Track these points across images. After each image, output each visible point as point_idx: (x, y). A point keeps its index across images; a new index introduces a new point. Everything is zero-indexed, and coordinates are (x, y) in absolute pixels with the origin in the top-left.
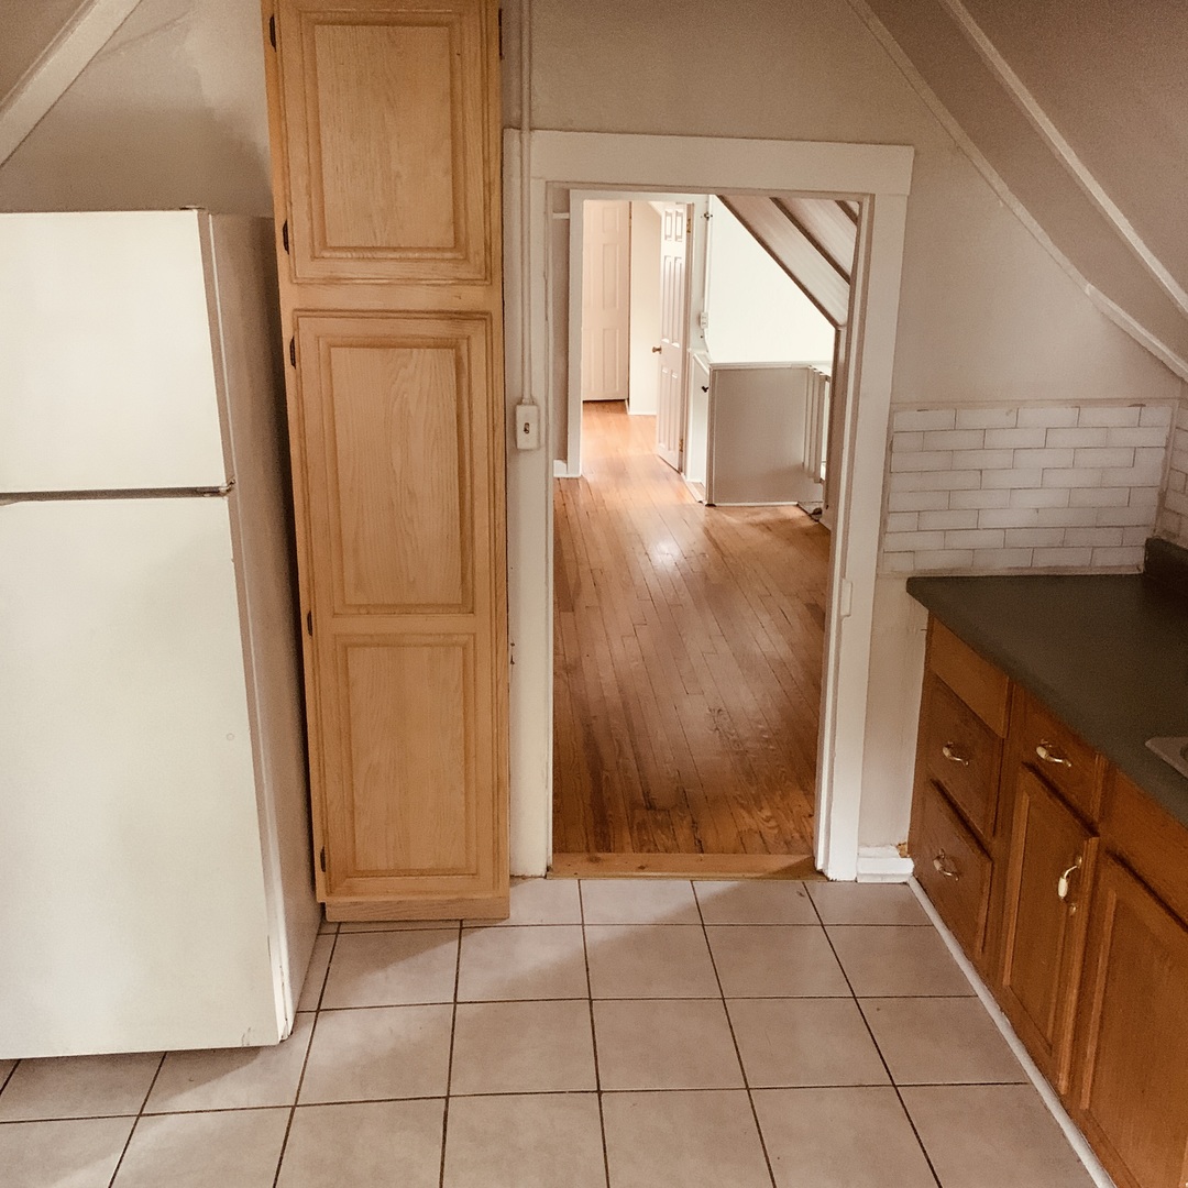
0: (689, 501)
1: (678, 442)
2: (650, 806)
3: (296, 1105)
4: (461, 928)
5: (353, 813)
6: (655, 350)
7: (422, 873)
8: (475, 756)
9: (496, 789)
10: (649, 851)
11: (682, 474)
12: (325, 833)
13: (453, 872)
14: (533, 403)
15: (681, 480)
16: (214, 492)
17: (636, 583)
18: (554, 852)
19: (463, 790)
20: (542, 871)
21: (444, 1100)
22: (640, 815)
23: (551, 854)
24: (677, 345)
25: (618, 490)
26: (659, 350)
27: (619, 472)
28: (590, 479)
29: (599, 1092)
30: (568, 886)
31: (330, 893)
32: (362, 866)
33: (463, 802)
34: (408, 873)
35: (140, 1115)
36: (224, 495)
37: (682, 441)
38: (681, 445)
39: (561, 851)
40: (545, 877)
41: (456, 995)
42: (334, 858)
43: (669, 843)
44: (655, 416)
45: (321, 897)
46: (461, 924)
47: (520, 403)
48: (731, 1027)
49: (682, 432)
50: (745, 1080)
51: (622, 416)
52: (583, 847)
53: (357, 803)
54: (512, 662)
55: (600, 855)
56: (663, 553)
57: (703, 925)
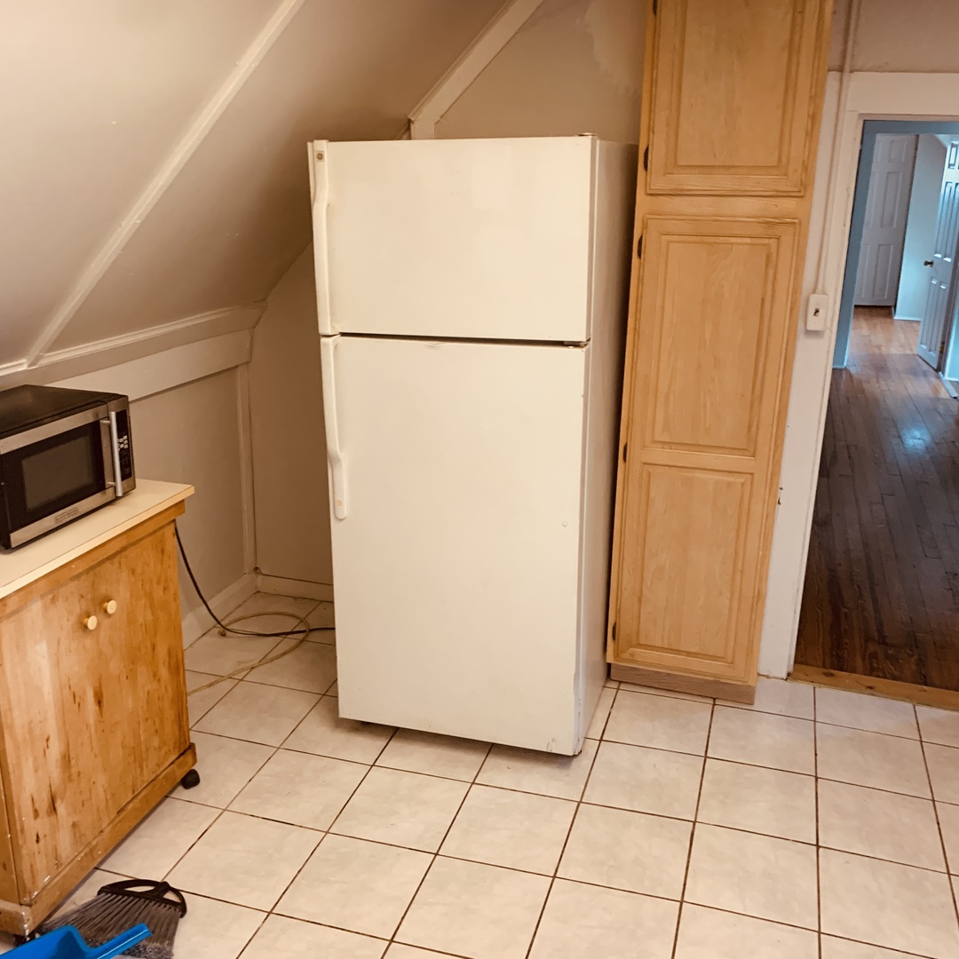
0: (943, 394)
1: (939, 345)
2: (883, 641)
3: (581, 802)
4: (714, 705)
5: (640, 600)
6: (926, 263)
7: (689, 654)
8: (742, 571)
9: (755, 600)
10: (878, 676)
11: (940, 373)
12: (618, 612)
13: (714, 658)
14: (824, 293)
15: (938, 377)
16: (576, 345)
17: (888, 460)
18: (795, 662)
19: (729, 596)
20: (784, 676)
21: (692, 824)
22: (872, 648)
23: (792, 663)
24: (948, 260)
25: (878, 382)
26: (931, 263)
27: (880, 366)
28: (853, 370)
29: (818, 846)
30: (805, 688)
31: (617, 655)
32: (642, 641)
33: (728, 606)
34: (678, 652)
35: (473, 783)
36: (582, 347)
37: (943, 343)
38: (942, 348)
39: (801, 663)
40: (786, 679)
41: (706, 751)
42: (623, 632)
43: (897, 673)
44: (918, 322)
45: (610, 659)
46: (714, 702)
47: (814, 292)
48: (938, 824)
49: (944, 335)
50: (947, 866)
51: (888, 320)
52: (820, 663)
53: (645, 592)
54: (779, 503)
55: (832, 671)
56: (914, 438)
57: (921, 741)
